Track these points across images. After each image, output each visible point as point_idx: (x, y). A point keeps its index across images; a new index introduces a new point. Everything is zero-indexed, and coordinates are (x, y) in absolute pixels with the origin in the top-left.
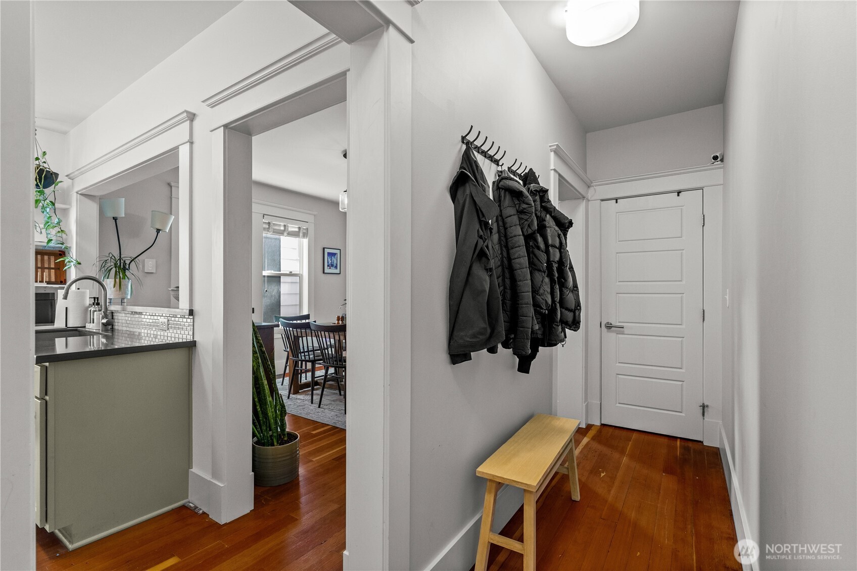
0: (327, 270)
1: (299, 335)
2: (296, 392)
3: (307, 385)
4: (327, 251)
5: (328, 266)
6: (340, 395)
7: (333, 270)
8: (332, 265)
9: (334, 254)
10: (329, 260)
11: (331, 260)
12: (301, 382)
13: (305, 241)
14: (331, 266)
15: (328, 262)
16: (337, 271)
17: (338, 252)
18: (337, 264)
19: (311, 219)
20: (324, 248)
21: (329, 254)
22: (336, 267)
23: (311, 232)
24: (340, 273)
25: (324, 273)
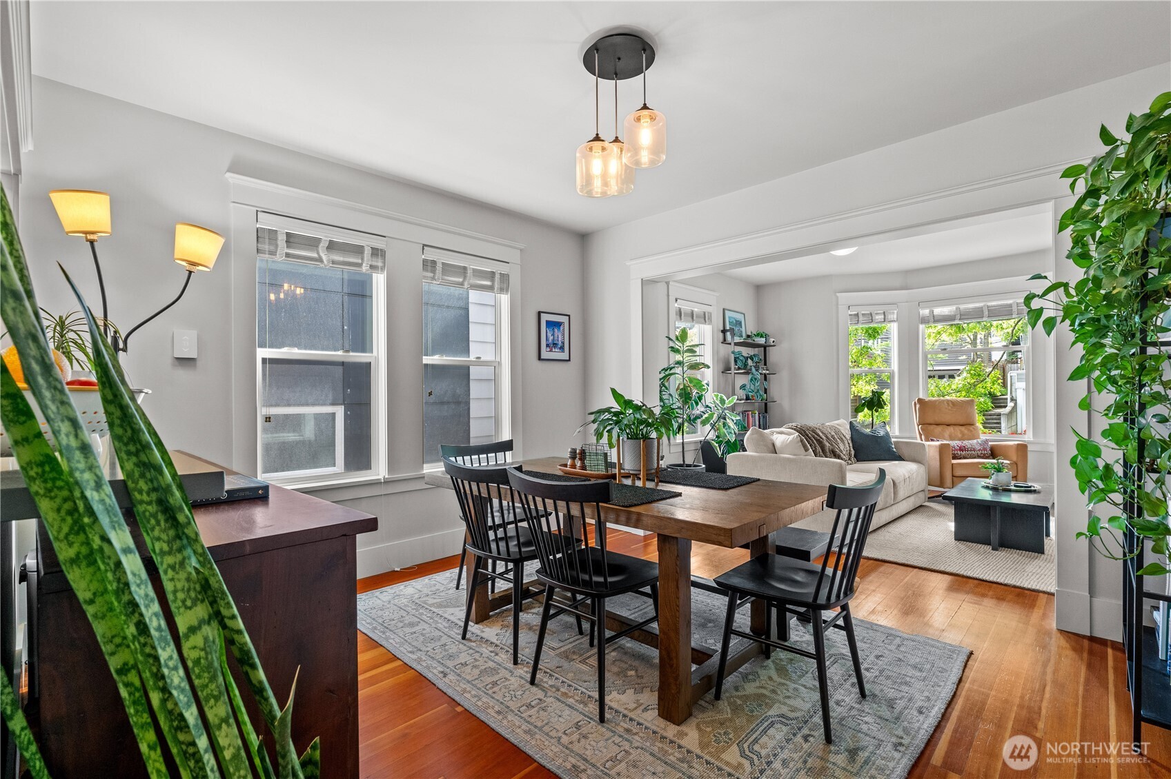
0: (545, 355)
1: (484, 494)
2: (482, 618)
3: (504, 599)
4: (544, 318)
5: (548, 346)
6: (581, 632)
7: (556, 354)
8: (555, 345)
9: (558, 324)
10: (549, 335)
11: (553, 335)
12: (493, 591)
13: (505, 299)
14: (552, 345)
15: (547, 339)
16: (565, 356)
17: (564, 319)
18: (563, 343)
19: (514, 256)
20: (539, 313)
21: (549, 324)
22: (562, 348)
23: (515, 280)
24: (569, 360)
25: (540, 358)
